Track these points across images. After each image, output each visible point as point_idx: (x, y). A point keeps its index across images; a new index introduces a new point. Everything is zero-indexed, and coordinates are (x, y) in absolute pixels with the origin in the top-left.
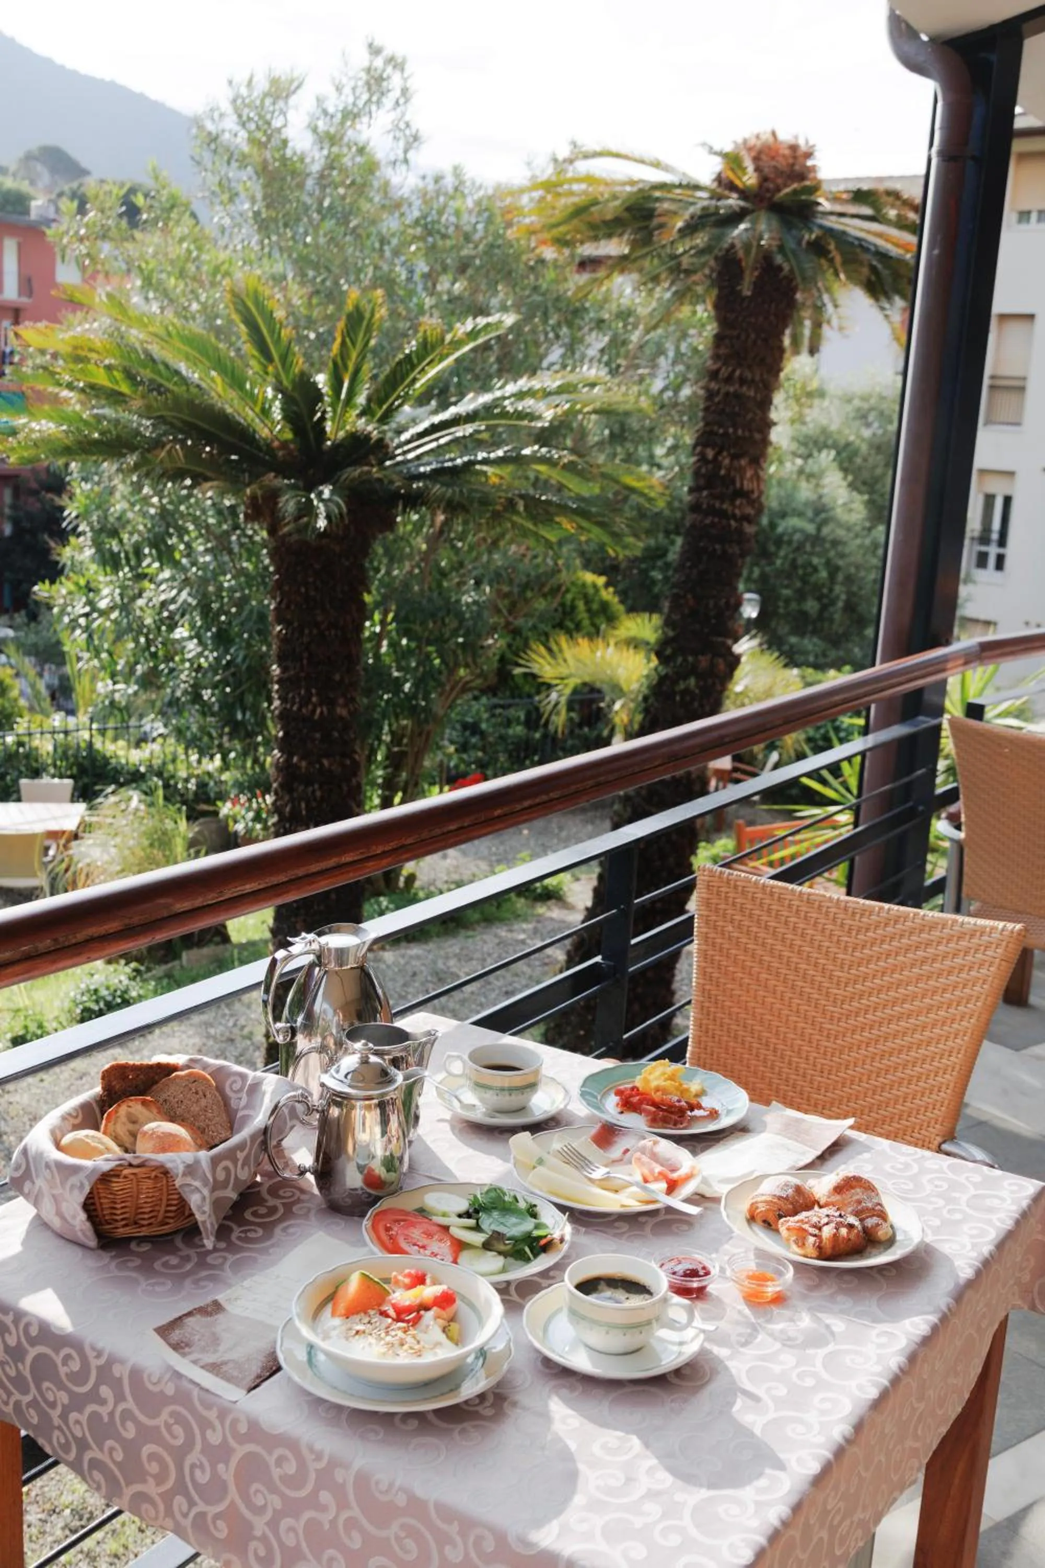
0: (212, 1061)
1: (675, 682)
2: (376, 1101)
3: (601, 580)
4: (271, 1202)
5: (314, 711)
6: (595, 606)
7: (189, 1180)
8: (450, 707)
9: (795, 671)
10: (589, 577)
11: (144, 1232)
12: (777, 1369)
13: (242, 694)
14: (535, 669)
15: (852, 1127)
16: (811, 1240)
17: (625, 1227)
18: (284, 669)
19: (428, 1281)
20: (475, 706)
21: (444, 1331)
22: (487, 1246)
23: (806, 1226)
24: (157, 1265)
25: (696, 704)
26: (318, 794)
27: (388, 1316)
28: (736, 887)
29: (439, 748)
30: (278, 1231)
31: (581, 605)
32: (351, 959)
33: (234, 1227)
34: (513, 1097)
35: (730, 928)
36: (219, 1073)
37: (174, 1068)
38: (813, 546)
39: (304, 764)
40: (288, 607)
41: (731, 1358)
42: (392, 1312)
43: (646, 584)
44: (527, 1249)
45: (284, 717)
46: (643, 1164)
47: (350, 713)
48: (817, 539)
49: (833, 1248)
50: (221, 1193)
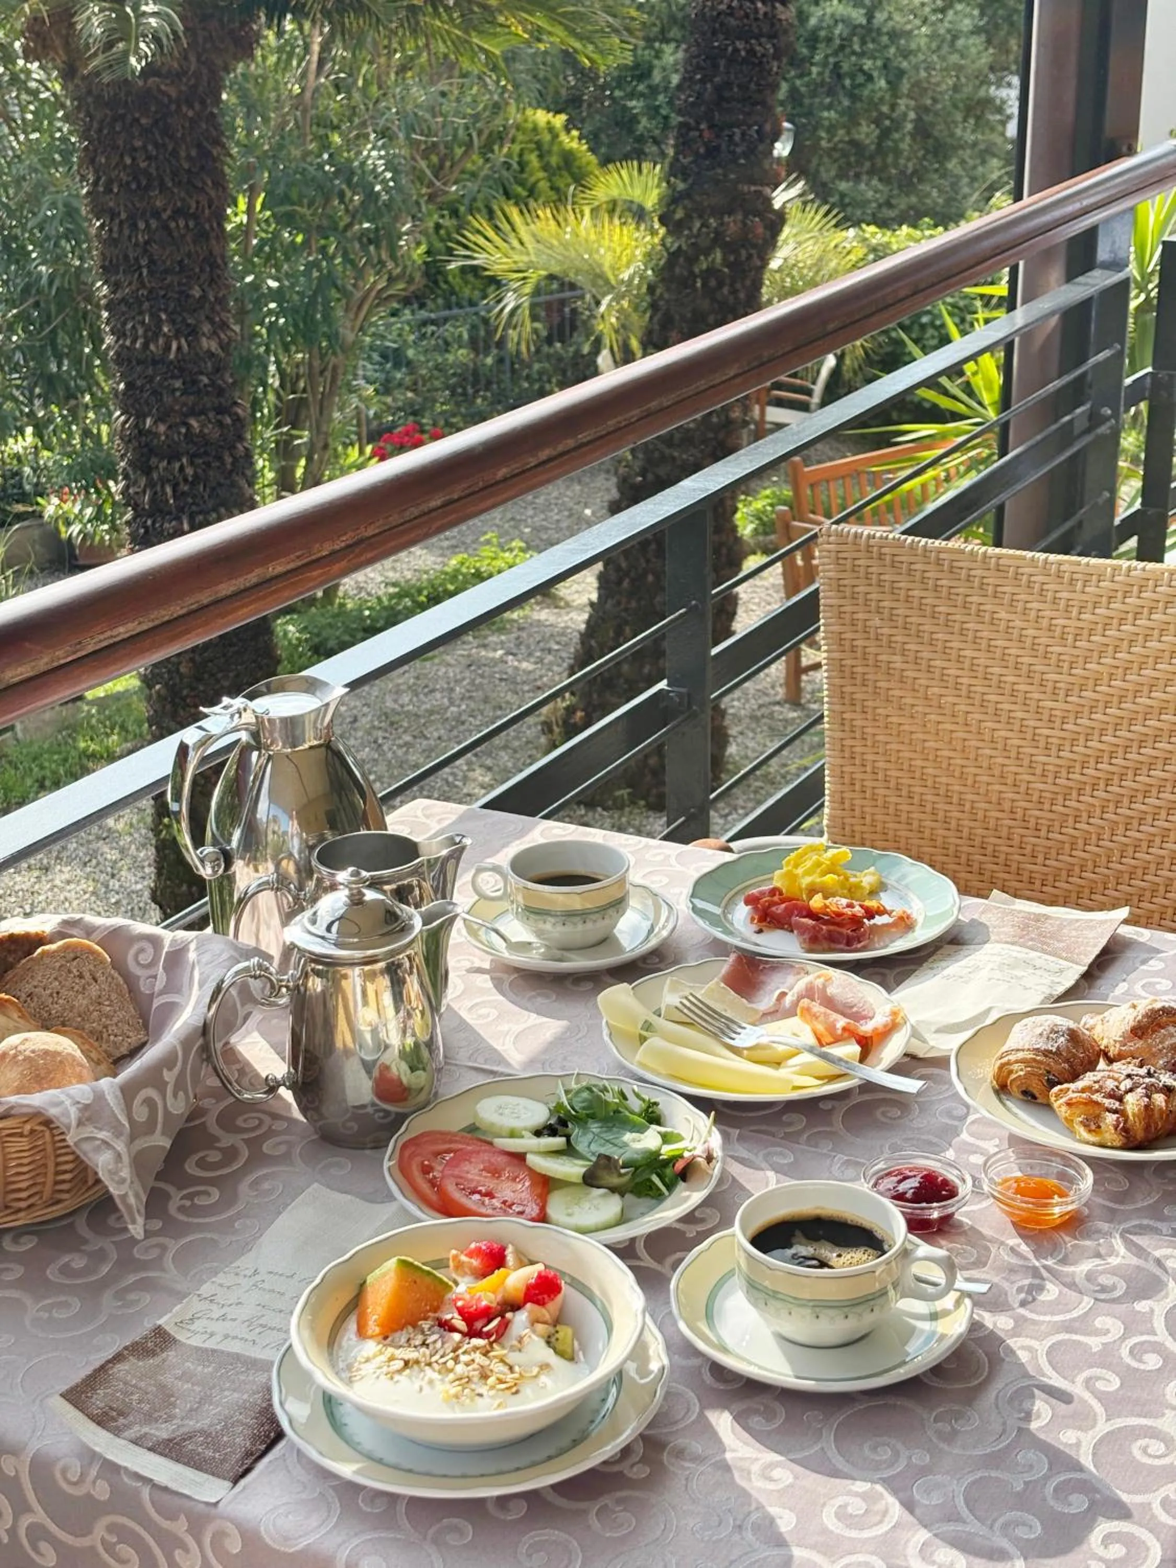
0: (98, 921)
1: (692, 260)
2: (381, 965)
3: (559, 120)
4: (227, 1140)
5: (168, 348)
6: (554, 160)
7: (89, 1131)
8: (361, 329)
9: (852, 232)
10: (541, 117)
11: (23, 1219)
12: (1095, 1343)
13: (54, 332)
14: (480, 259)
15: (1126, 922)
16: (1111, 1118)
17: (799, 1121)
18: (115, 287)
19: (510, 1258)
20: (397, 324)
21: (548, 1343)
22: (590, 1180)
23: (1097, 1097)
24: (51, 1273)
25: (725, 290)
26: (189, 471)
27: (453, 1329)
28: (881, 556)
29: (352, 390)
30: (244, 1187)
31: (533, 159)
32: (309, 733)
33: (171, 1189)
34: (589, 925)
35: (877, 622)
36: (113, 938)
37: (37, 941)
38: (863, 43)
39: (162, 428)
40: (108, 190)
41: (1016, 1332)
42: (460, 1324)
43: (626, 122)
44: (655, 1179)
45: (124, 359)
46: (815, 1017)
47: (222, 346)
48: (868, 32)
49: (1147, 1128)
50: (143, 1143)
